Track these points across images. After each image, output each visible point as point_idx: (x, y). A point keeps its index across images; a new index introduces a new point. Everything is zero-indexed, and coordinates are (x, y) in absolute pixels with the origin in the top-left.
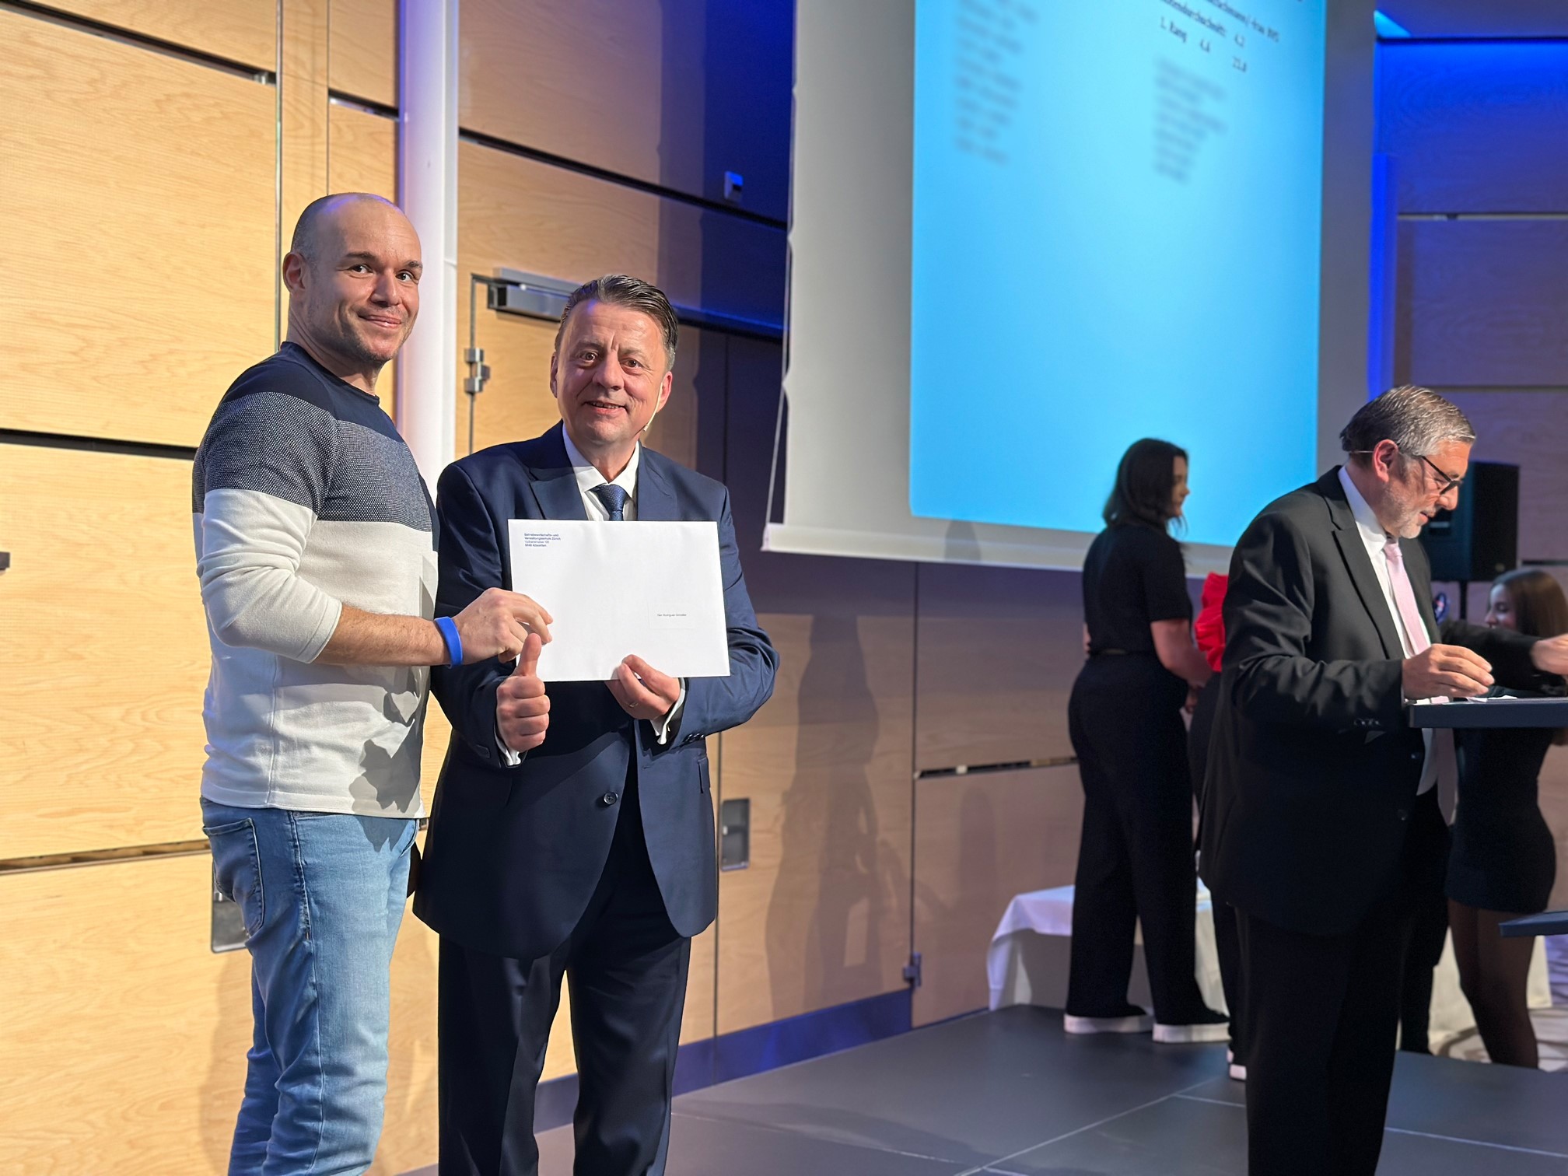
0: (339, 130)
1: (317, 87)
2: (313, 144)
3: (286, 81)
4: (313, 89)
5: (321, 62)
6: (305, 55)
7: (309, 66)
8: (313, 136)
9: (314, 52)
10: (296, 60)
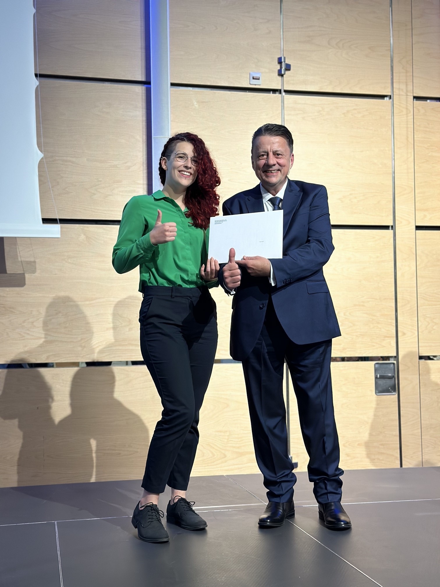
0: (418, 110)
1: (408, 97)
2: (407, 117)
3: (395, 97)
4: (407, 98)
5: (410, 88)
6: (403, 87)
7: (405, 90)
8: (407, 114)
9: (407, 85)
10: (399, 89)
